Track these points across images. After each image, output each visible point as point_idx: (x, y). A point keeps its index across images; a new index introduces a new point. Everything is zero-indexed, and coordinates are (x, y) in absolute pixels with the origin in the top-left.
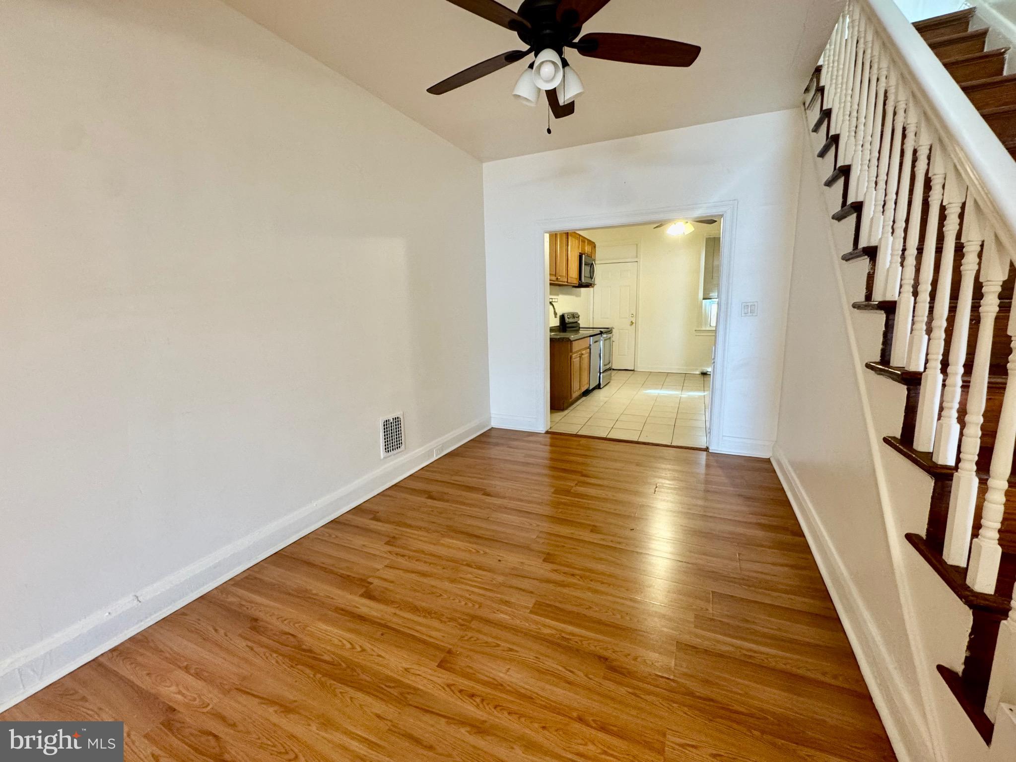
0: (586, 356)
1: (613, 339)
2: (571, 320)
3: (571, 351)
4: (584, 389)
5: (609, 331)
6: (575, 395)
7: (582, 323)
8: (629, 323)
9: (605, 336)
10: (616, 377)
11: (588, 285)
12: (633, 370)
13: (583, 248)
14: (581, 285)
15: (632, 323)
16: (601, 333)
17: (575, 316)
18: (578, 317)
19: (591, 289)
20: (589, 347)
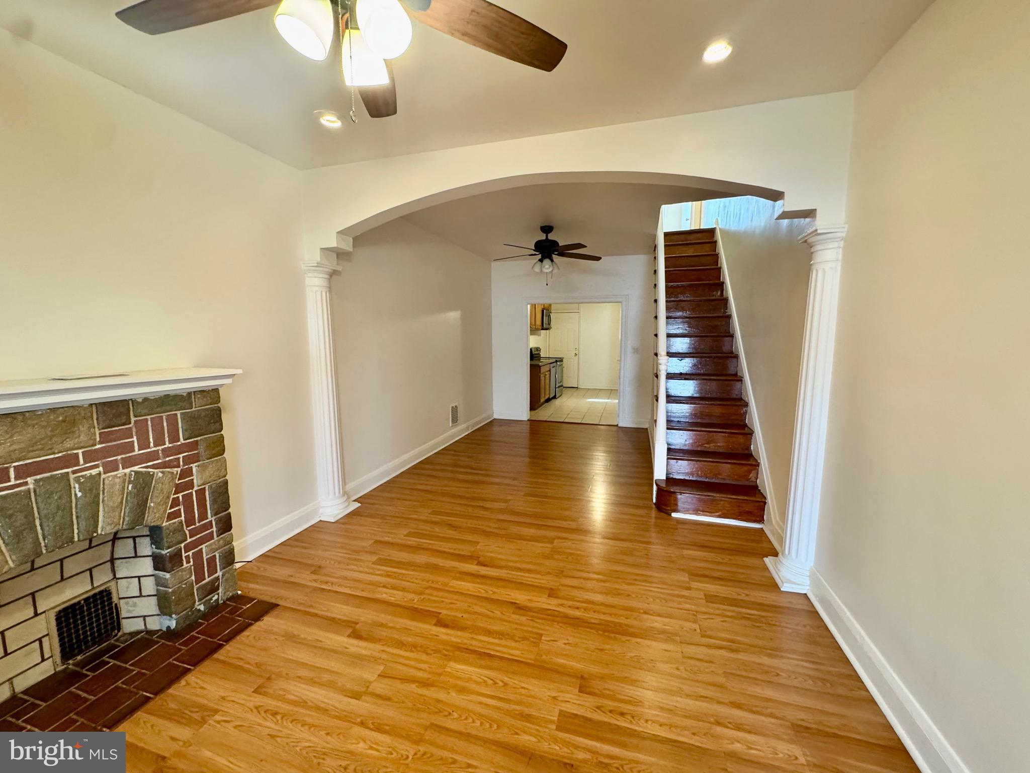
0: (547, 376)
1: (564, 365)
2: (536, 352)
3: (540, 372)
4: (547, 397)
5: (561, 360)
6: (542, 400)
7: (542, 354)
8: (574, 355)
9: (558, 363)
10: (565, 391)
11: (547, 329)
12: (577, 388)
13: (544, 306)
14: (543, 329)
15: (576, 354)
16: (556, 361)
17: (538, 349)
18: (540, 350)
19: (548, 331)
20: (550, 371)
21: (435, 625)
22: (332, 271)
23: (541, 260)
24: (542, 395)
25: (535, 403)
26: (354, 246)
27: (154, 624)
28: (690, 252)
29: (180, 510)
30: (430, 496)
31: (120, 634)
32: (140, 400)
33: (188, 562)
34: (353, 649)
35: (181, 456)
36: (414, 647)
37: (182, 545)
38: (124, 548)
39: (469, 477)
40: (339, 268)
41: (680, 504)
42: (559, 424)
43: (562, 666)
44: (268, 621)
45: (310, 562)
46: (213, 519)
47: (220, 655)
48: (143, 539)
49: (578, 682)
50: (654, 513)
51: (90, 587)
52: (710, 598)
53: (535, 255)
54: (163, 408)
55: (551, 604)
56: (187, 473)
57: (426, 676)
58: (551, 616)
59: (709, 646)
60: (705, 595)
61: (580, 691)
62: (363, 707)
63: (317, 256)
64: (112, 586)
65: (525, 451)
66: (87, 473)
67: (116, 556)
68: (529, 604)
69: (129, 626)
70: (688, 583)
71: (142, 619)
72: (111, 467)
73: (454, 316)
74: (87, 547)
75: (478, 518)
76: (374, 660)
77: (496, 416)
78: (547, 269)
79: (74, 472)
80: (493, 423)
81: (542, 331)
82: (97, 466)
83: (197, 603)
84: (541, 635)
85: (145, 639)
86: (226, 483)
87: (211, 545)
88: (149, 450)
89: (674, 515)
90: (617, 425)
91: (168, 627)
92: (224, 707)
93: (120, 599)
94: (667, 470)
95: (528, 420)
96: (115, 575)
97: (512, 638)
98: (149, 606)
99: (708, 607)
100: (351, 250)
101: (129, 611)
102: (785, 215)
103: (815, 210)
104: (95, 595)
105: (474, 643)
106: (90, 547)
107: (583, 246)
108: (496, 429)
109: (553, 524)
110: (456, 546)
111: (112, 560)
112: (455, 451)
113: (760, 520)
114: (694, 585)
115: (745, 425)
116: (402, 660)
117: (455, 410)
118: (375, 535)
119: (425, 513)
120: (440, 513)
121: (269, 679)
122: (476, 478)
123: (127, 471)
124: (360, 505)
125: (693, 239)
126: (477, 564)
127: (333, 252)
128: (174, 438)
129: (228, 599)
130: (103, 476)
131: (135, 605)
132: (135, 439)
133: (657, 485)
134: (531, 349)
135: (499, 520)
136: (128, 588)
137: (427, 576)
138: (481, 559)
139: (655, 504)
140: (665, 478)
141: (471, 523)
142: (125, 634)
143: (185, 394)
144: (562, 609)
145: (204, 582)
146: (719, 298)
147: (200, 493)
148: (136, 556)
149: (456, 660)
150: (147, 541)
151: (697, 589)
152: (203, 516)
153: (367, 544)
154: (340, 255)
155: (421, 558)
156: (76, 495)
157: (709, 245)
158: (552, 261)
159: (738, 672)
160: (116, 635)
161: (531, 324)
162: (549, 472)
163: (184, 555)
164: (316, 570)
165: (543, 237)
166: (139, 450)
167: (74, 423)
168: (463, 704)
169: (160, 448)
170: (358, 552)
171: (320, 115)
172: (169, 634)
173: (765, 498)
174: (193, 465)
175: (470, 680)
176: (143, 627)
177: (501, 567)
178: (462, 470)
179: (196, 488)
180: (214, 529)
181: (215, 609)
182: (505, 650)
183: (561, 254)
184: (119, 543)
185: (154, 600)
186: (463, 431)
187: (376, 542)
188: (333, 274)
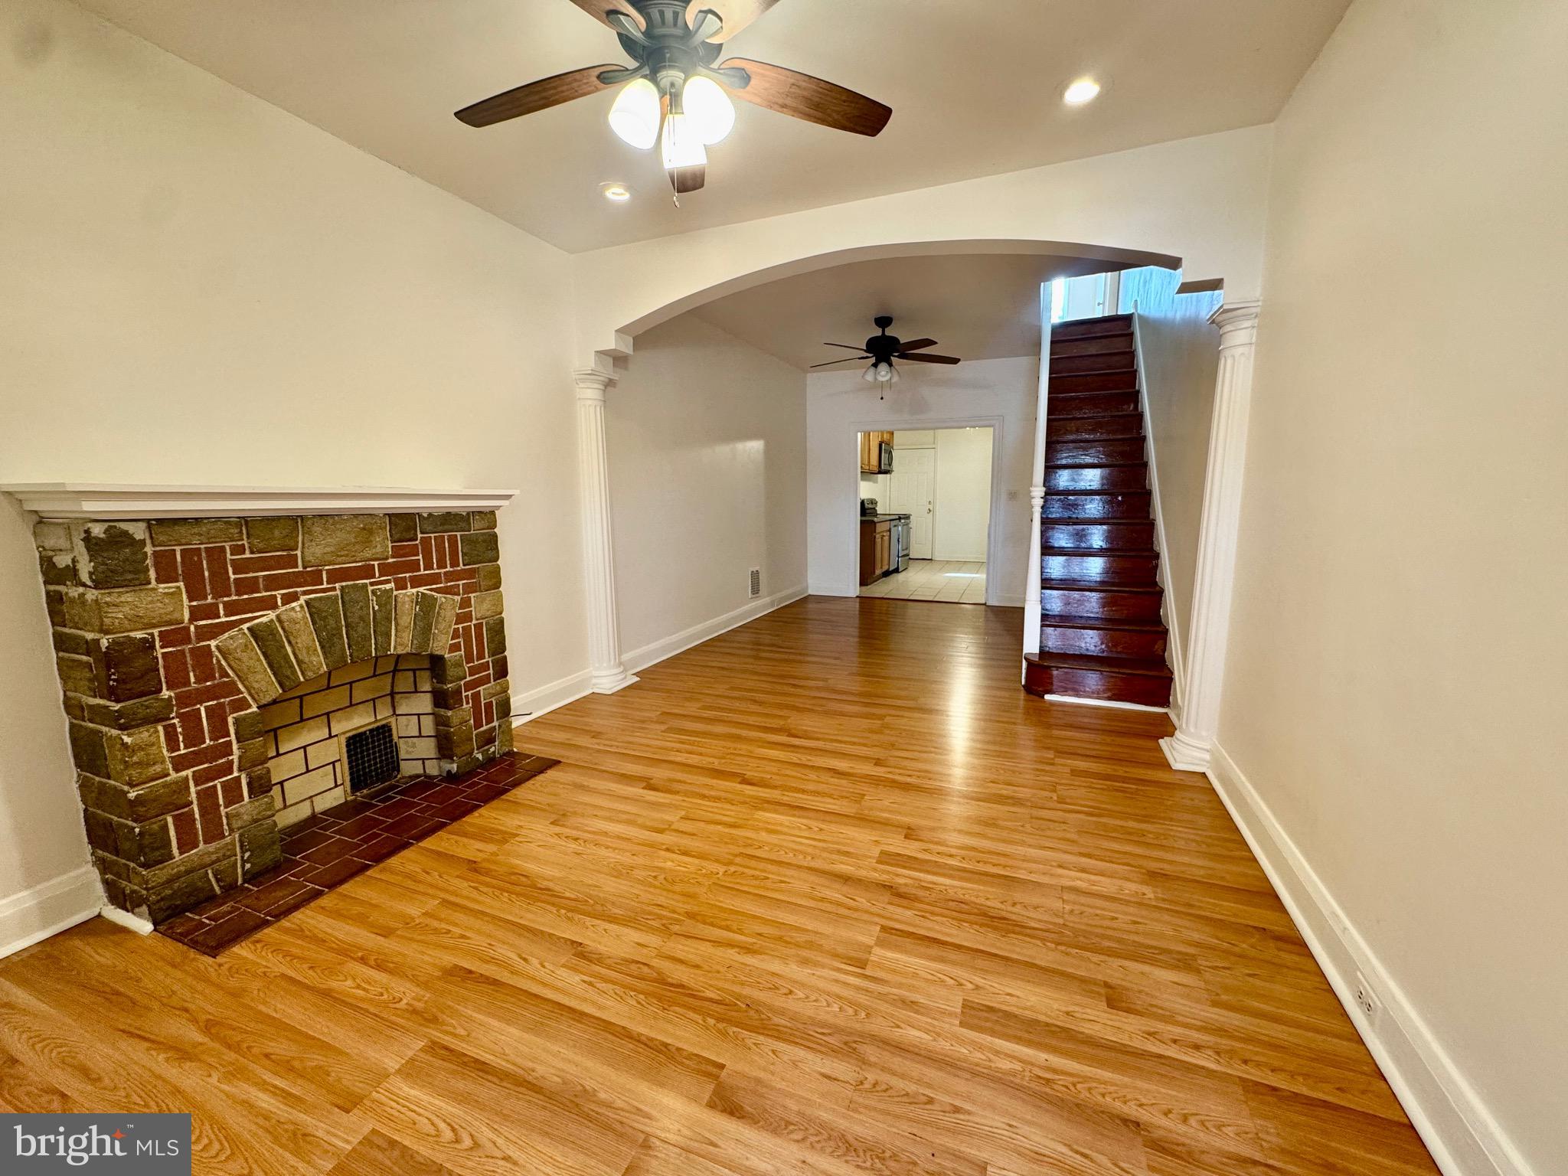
0: (886, 538)
1: (910, 526)
2: (870, 506)
3: (874, 531)
4: (885, 568)
5: (907, 517)
6: (878, 572)
7: (879, 510)
8: (926, 510)
9: (903, 521)
10: (913, 565)
11: (886, 472)
12: (931, 560)
13: (882, 437)
14: (880, 472)
15: (930, 510)
16: (900, 519)
17: (873, 502)
18: (876, 503)
19: (888, 475)
20: (890, 531)
21: (740, 783)
22: (607, 380)
23: (875, 365)
24: (878, 565)
25: (867, 576)
26: (634, 350)
27: (433, 769)
28: (1092, 349)
29: (459, 642)
30: (725, 673)
31: (399, 776)
32: (425, 515)
33: (468, 703)
34: (648, 798)
35: (461, 583)
36: (718, 799)
37: (462, 683)
38: (404, 682)
39: (777, 656)
40: (615, 377)
41: (1056, 682)
42: (904, 603)
43: (888, 819)
44: (551, 774)
45: (588, 728)
46: (490, 659)
47: (509, 796)
48: (423, 673)
49: (905, 831)
50: (1022, 694)
51: (373, 720)
52: (1074, 772)
53: (867, 357)
54: (446, 527)
55: (879, 771)
56: (465, 603)
57: (733, 820)
58: (877, 781)
59: (1064, 811)
60: (1072, 771)
61: (905, 837)
62: (668, 839)
63: (591, 362)
64: (393, 720)
65: (855, 632)
66: (382, 587)
67: (396, 690)
68: (851, 771)
69: (408, 769)
70: (1053, 759)
71: (421, 762)
72: (401, 585)
73: (755, 447)
74: (372, 674)
75: (791, 695)
76: (677, 807)
77: (810, 592)
78: (883, 376)
79: (372, 584)
80: (806, 599)
81: (880, 476)
82: (388, 582)
83: (476, 752)
84: (864, 795)
85: (423, 784)
86: (502, 621)
87: (488, 688)
88: (432, 572)
89: (1047, 697)
90: (985, 604)
91: (449, 772)
92: (523, 832)
93: (400, 737)
94: (1041, 642)
95: (857, 597)
96: (394, 711)
97: (830, 796)
98: (427, 748)
99: (1073, 780)
100: (632, 353)
101: (407, 752)
102: (1186, 288)
103: (1222, 279)
104: (378, 728)
105: (785, 798)
106: (374, 675)
107: (930, 343)
108: (811, 606)
109: (887, 703)
110: (760, 719)
111: (392, 694)
112: (757, 629)
113: (1165, 703)
114: (1058, 761)
115: (1156, 583)
116: (703, 808)
117: (755, 575)
118: (660, 707)
119: (721, 689)
120: (740, 689)
121: (564, 815)
122: (786, 657)
123: (414, 590)
124: (639, 679)
125: (1098, 331)
126: (788, 736)
127: (610, 356)
128: (455, 564)
129: (504, 754)
130: (395, 593)
131: (414, 745)
132: (420, 557)
133: (1026, 659)
134: (862, 503)
135: (815, 697)
136: (407, 726)
137: (729, 744)
138: (793, 731)
139: (1024, 686)
140: (1037, 651)
141: (779, 699)
142: (404, 777)
143: (464, 514)
144: (890, 776)
145: (482, 729)
146: (1133, 413)
147: (479, 627)
148: (416, 692)
149: (764, 810)
150: (427, 674)
151: (1061, 765)
152: (481, 656)
153: (653, 715)
154: (618, 359)
155: (719, 729)
156: (373, 608)
157: (1123, 339)
158: (890, 365)
159: (1096, 832)
160: (396, 777)
161: (862, 463)
162: (884, 653)
163: (464, 694)
164: (596, 735)
165: (878, 332)
166: (425, 570)
167: (371, 532)
168: (776, 841)
169: (443, 571)
170: (643, 722)
171: (607, 186)
172: (450, 777)
173: (1172, 673)
174: (472, 595)
175: (781, 825)
176: (422, 772)
177: (818, 739)
178: (767, 648)
179: (474, 622)
180: (491, 671)
181: (491, 761)
182: (822, 805)
183: (903, 356)
184: (399, 675)
185: (432, 742)
186: (764, 607)
187: (664, 713)
188: (610, 384)
